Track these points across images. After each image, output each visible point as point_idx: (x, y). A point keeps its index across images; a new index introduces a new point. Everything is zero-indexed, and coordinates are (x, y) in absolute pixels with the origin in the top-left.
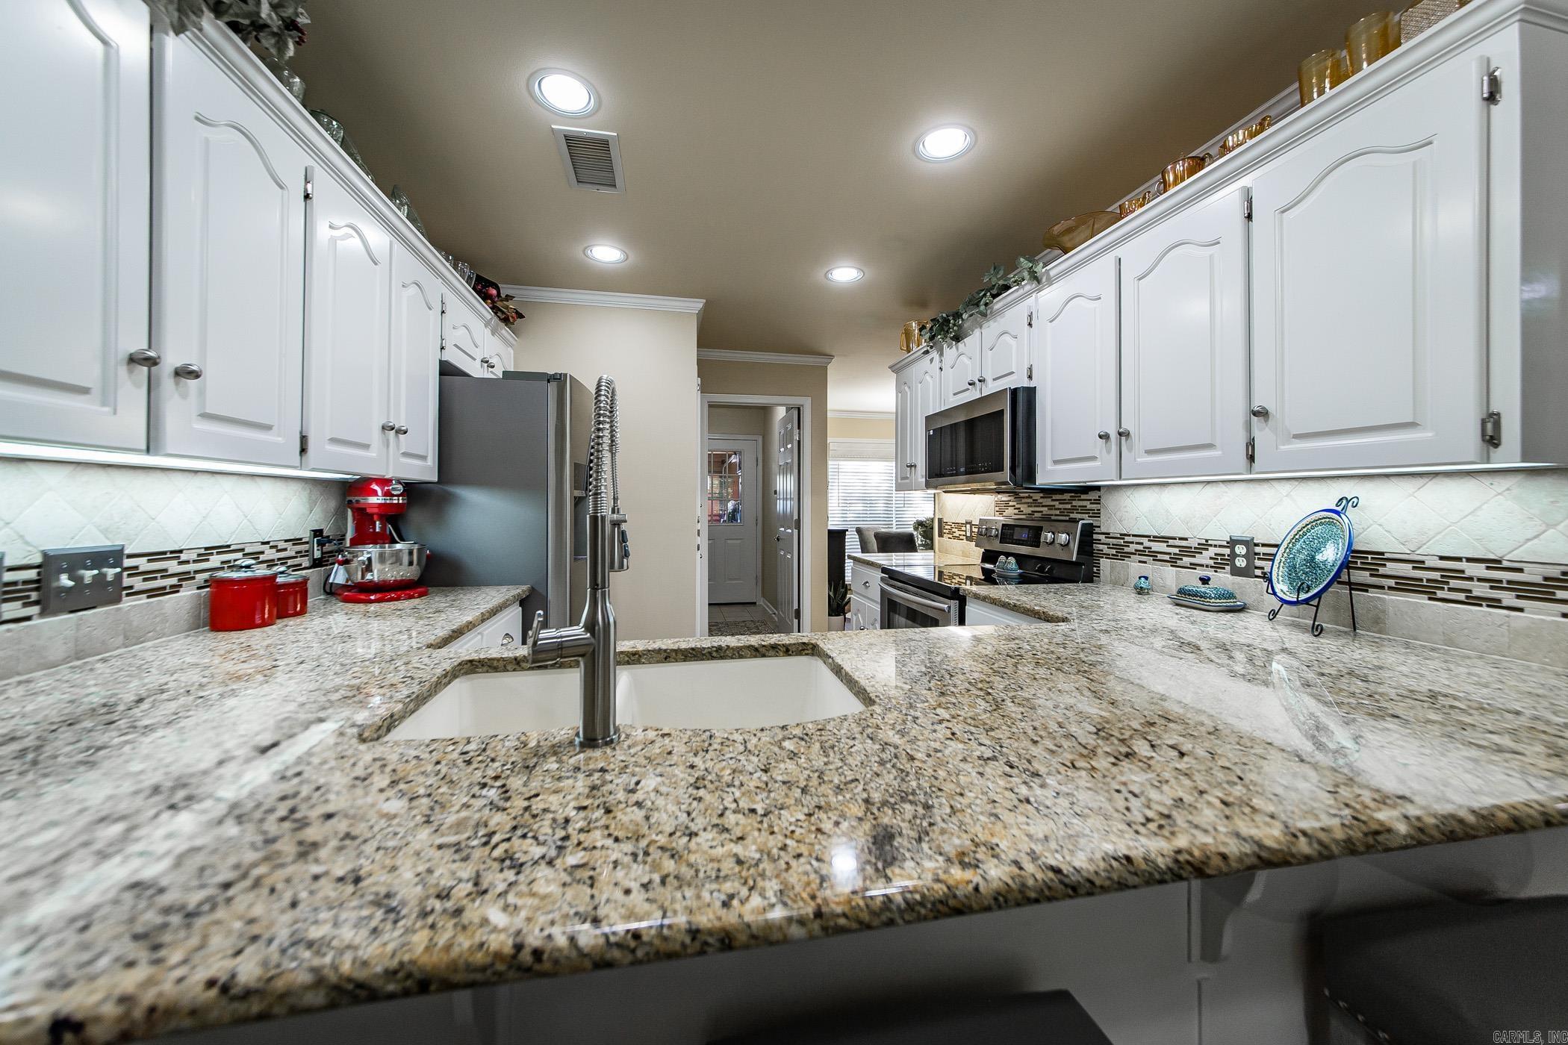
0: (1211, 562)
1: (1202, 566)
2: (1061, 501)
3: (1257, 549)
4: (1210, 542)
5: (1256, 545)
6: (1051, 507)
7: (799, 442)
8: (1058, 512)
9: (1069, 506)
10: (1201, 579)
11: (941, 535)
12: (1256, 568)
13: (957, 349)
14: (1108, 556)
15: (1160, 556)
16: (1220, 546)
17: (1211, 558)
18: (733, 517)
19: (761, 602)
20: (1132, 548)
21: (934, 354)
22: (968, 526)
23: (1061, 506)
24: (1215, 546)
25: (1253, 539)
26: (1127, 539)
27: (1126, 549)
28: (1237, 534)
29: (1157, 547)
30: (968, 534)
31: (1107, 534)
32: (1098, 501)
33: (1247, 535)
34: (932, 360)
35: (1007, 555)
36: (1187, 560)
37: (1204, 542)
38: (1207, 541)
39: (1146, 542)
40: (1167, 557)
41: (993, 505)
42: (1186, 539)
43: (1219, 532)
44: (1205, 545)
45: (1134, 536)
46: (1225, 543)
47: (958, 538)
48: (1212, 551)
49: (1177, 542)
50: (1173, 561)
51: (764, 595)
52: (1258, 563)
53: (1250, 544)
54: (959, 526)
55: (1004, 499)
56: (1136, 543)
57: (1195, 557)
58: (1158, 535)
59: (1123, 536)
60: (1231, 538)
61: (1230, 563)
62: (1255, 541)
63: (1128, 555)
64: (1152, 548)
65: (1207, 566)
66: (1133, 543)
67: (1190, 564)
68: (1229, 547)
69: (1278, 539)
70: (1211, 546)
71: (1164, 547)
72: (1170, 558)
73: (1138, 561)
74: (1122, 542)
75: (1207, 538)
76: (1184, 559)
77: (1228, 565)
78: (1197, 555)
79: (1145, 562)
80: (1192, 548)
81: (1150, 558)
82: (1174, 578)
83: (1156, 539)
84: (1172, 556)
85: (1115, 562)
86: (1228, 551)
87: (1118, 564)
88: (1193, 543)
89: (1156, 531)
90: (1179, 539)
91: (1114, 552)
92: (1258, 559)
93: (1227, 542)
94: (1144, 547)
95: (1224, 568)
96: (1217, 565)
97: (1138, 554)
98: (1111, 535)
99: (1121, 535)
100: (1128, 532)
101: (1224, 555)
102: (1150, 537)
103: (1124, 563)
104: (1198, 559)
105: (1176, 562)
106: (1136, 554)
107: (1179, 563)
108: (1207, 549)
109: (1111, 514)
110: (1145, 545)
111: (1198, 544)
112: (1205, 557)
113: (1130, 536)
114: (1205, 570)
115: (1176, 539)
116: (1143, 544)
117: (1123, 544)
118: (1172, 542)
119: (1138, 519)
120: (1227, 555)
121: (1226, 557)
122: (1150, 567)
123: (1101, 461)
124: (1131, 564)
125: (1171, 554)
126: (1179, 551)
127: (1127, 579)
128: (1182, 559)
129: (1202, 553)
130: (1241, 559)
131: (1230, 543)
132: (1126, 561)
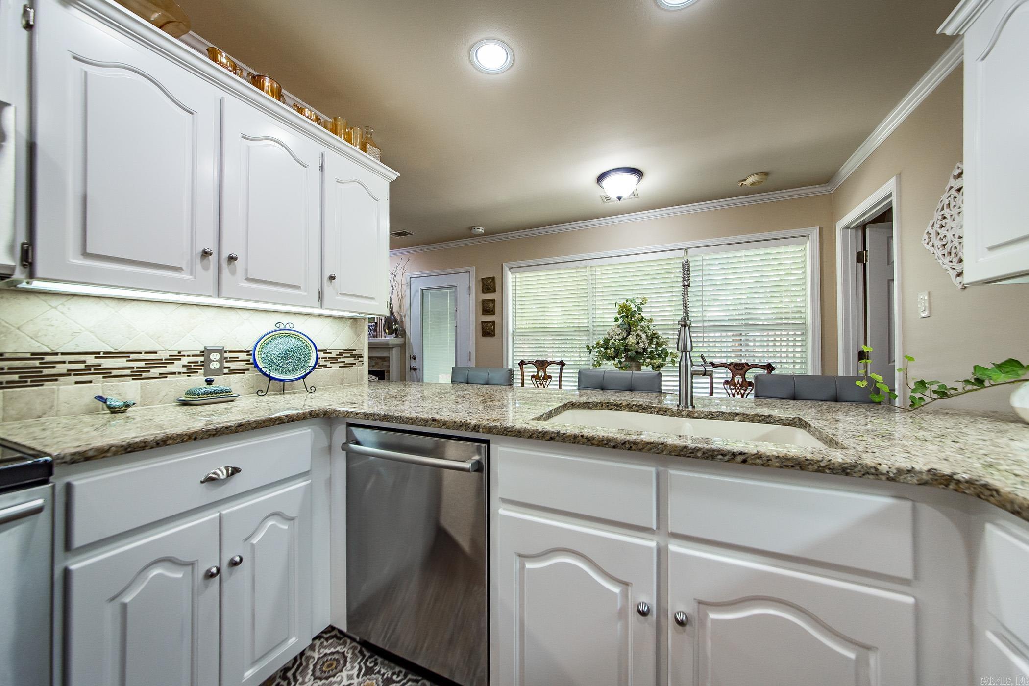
0: (185, 370)
1: (175, 373)
3: (226, 355)
4: (182, 353)
5: (226, 352)
10: (204, 381)
12: (225, 368)
15: (114, 372)
16: (193, 356)
17: (183, 366)
20: (61, 369)
24: (189, 356)
25: (223, 348)
26: (48, 358)
27: (46, 372)
28: (210, 345)
29: (106, 363)
33: (219, 346)
36: (155, 372)
37: (176, 353)
38: (179, 352)
39: (91, 360)
40: (128, 372)
42: (156, 352)
43: (193, 344)
44: (179, 356)
45: (63, 354)
46: (198, 353)
48: (185, 361)
49: (143, 356)
50: (137, 375)
52: (226, 364)
53: (221, 351)
56: (70, 362)
57: (165, 367)
58: (112, 350)
59: (36, 355)
60: (205, 348)
61: (203, 367)
62: (225, 350)
63: (54, 378)
64: (100, 365)
65: (180, 373)
66: (64, 362)
67: (160, 374)
68: (203, 355)
69: (241, 347)
70: (184, 356)
71: (122, 362)
72: (132, 372)
73: (77, 383)
74: (37, 363)
75: (180, 350)
76: (152, 370)
77: (201, 369)
78: (168, 365)
79: (90, 382)
80: (162, 359)
81: (101, 376)
82: (139, 391)
83: (108, 355)
84: (135, 370)
85: (16, 391)
86: (202, 359)
87: (29, 392)
88: (163, 355)
89: (107, 346)
90: (146, 353)
91: (15, 377)
92: (227, 361)
93: (201, 352)
94: (86, 366)
95: (197, 372)
96: (191, 370)
97: (75, 375)
98: (7, 356)
99: (33, 354)
100: (52, 350)
101: (198, 362)
102: (99, 353)
103: (44, 389)
104: (169, 368)
105: (141, 375)
106: (70, 375)
107: (144, 375)
108: (180, 359)
109: (4, 327)
110: (88, 363)
111: (170, 356)
112: (177, 366)
113: (56, 354)
114: (177, 377)
115: (141, 353)
116: (84, 362)
117: (38, 365)
118: (132, 356)
119: (78, 334)
120: (202, 362)
121: (200, 363)
122: (99, 386)
123: (191, 275)
124: (61, 387)
125: (133, 368)
126: (146, 364)
127: (51, 407)
128: (149, 371)
129: (173, 363)
130: (215, 363)
131: (203, 352)
132: (47, 385)
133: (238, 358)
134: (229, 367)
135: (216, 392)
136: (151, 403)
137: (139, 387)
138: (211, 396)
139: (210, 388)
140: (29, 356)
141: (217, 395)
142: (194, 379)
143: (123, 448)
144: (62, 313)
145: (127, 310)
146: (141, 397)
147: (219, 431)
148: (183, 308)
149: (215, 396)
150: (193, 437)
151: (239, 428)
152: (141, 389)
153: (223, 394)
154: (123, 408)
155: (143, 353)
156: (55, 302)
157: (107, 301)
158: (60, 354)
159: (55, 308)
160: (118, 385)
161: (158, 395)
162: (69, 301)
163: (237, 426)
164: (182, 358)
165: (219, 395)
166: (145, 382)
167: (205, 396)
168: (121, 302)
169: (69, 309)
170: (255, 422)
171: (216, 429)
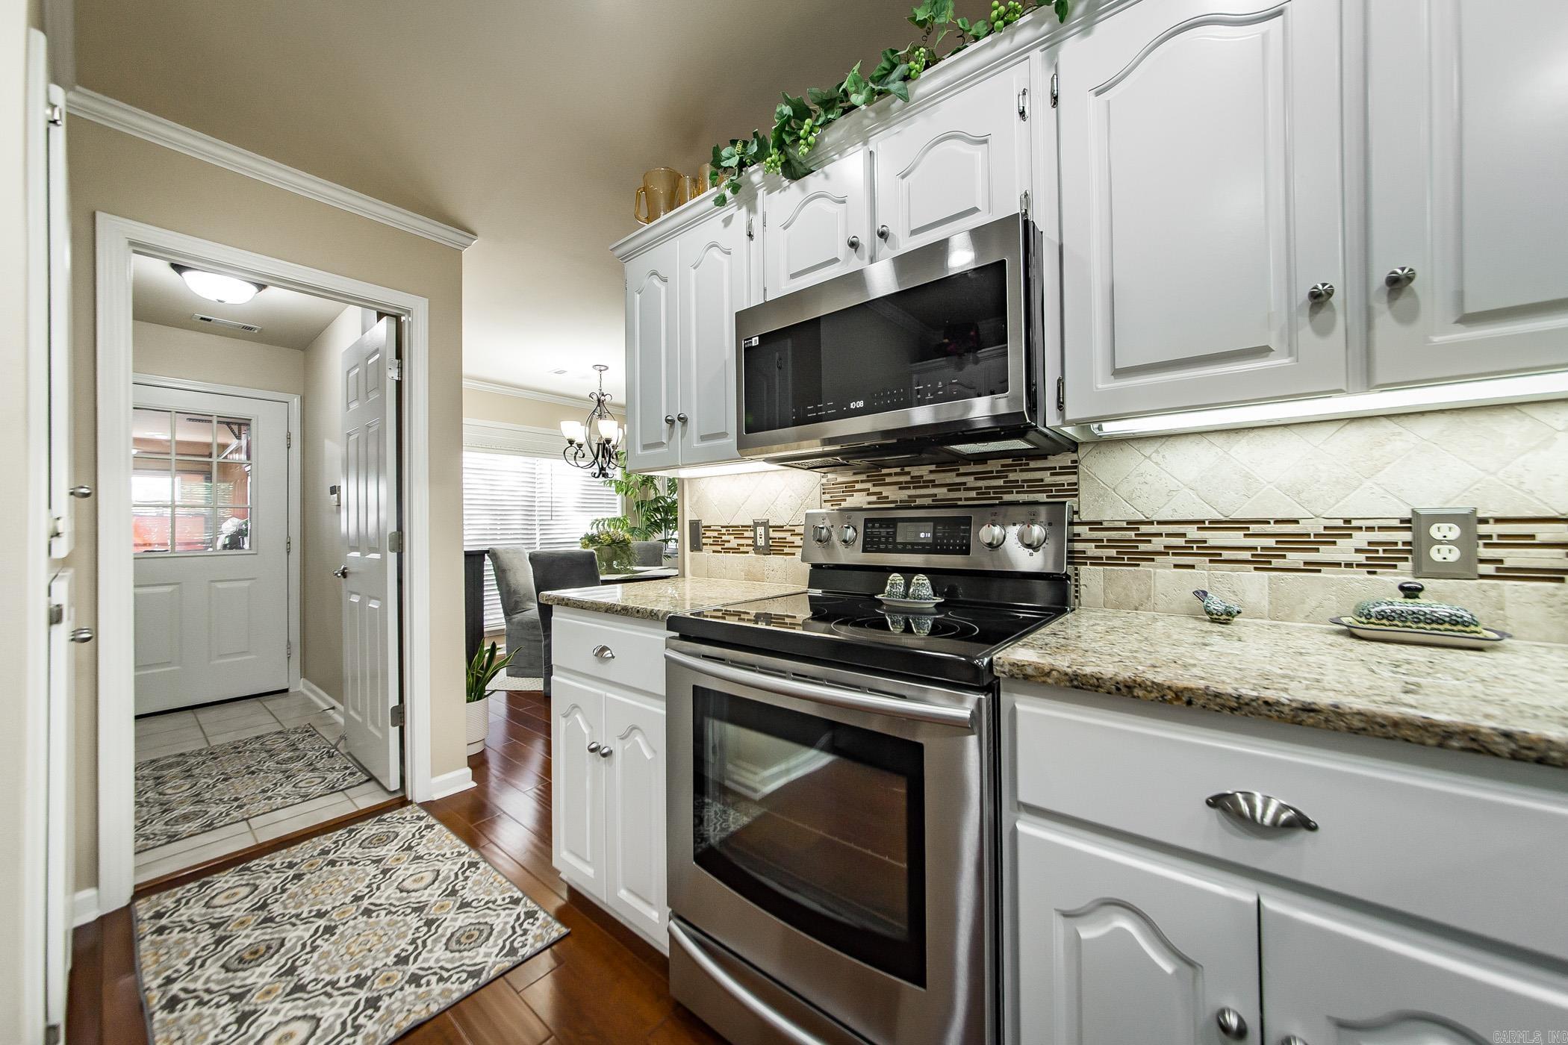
0: (1361, 558)
1: (1339, 565)
2: (979, 476)
3: (1483, 529)
4: (1354, 523)
5: (1484, 521)
6: (953, 487)
7: (399, 384)
8: (973, 494)
9: (1001, 482)
10: (1402, 588)
11: (696, 546)
12: (1482, 561)
13: (803, 189)
14: (1096, 561)
15: (1226, 555)
16: (1383, 528)
17: (1357, 551)
18: (235, 542)
19: (300, 686)
20: (1158, 544)
21: (731, 209)
22: (761, 530)
23: (980, 484)
24: (1370, 529)
25: (1475, 511)
26: (1144, 529)
27: (1142, 547)
28: (1428, 504)
29: (1215, 538)
30: (761, 542)
31: (1095, 525)
32: (1073, 469)
33: (1459, 504)
34: (727, 222)
35: (908, 572)
36: (1295, 558)
37: (1341, 523)
38: (1347, 521)
39: (1193, 533)
40: (1247, 555)
41: (818, 490)
42: (1296, 522)
43: (1381, 503)
44: (1347, 528)
45: (1159, 523)
46: (1396, 523)
47: (736, 550)
48: (1361, 539)
49: (1273, 528)
50: (1262, 561)
51: (304, 673)
52: (1486, 553)
53: (1468, 521)
54: (738, 531)
55: (840, 479)
56: (1168, 535)
57: (1317, 550)
58: (1222, 518)
59: (1133, 525)
60: (1413, 512)
61: (1410, 556)
62: (1480, 515)
63: (1149, 556)
64: (1205, 542)
65: (1349, 565)
66: (1161, 535)
67: (1306, 563)
68: (1409, 529)
69: (1544, 507)
70: (1360, 528)
71: (1236, 538)
72: (1253, 555)
73: (1176, 566)
74: (1132, 535)
75: (1347, 516)
76: (1290, 555)
77: (1406, 559)
78: (1322, 547)
79: (1193, 567)
80: (1309, 535)
81: (1207, 559)
82: (1266, 591)
83: (1217, 525)
84: (1259, 552)
85: (1114, 570)
86: (1407, 536)
87: (1124, 573)
88: (1313, 527)
89: (1214, 510)
90: (1277, 522)
91: (1113, 552)
92: (1486, 545)
93: (1402, 521)
94: (1186, 541)
95: (1395, 566)
96: (1376, 560)
97: (1174, 554)
98: (1105, 525)
99: (1129, 523)
100: (1147, 518)
101: (1396, 544)
102: (1203, 522)
103: (1139, 571)
104: (1325, 554)
105: (1270, 563)
106: (1168, 554)
107: (1276, 563)
108: (1350, 536)
109: (1102, 488)
110: (1189, 537)
111: (1325, 528)
112: (1344, 550)
113: (1152, 523)
114: (1343, 573)
115: (1269, 523)
116: (1184, 535)
117: (1134, 538)
118: (1254, 528)
119: (1174, 493)
120: (1404, 543)
121: (1400, 547)
122: (1204, 574)
123: (1290, 355)
124: (1158, 570)
125: (1256, 548)
126: (1277, 542)
127: (1149, 597)
128: (1284, 557)
129: (1334, 543)
130: (1445, 548)
131: (1409, 521)
132: (1143, 567)
133: (1532, 537)
134: (1501, 561)
135: (1417, 618)
136: (1289, 618)
137: (1266, 584)
138: (1400, 624)
139: (1410, 605)
140: (1125, 525)
141: (1422, 625)
142: (1384, 582)
143: (1067, 677)
144: (1156, 463)
145: (1242, 449)
146: (1271, 603)
147: (1247, 704)
148: (1353, 427)
149: (1414, 626)
150: (1184, 699)
151: (1304, 716)
152: (1270, 588)
153: (1441, 627)
154: (1224, 617)
155: (1272, 522)
156: (1149, 449)
157: (1212, 438)
158: (1155, 522)
159: (1149, 457)
160: (1232, 576)
161: (1304, 603)
162: (1163, 446)
163: (1297, 709)
164: (1355, 534)
165: (1428, 627)
166: (1275, 577)
167: (1385, 621)
168: (1233, 437)
169: (1163, 457)
170: (1359, 713)
171: (1239, 697)
